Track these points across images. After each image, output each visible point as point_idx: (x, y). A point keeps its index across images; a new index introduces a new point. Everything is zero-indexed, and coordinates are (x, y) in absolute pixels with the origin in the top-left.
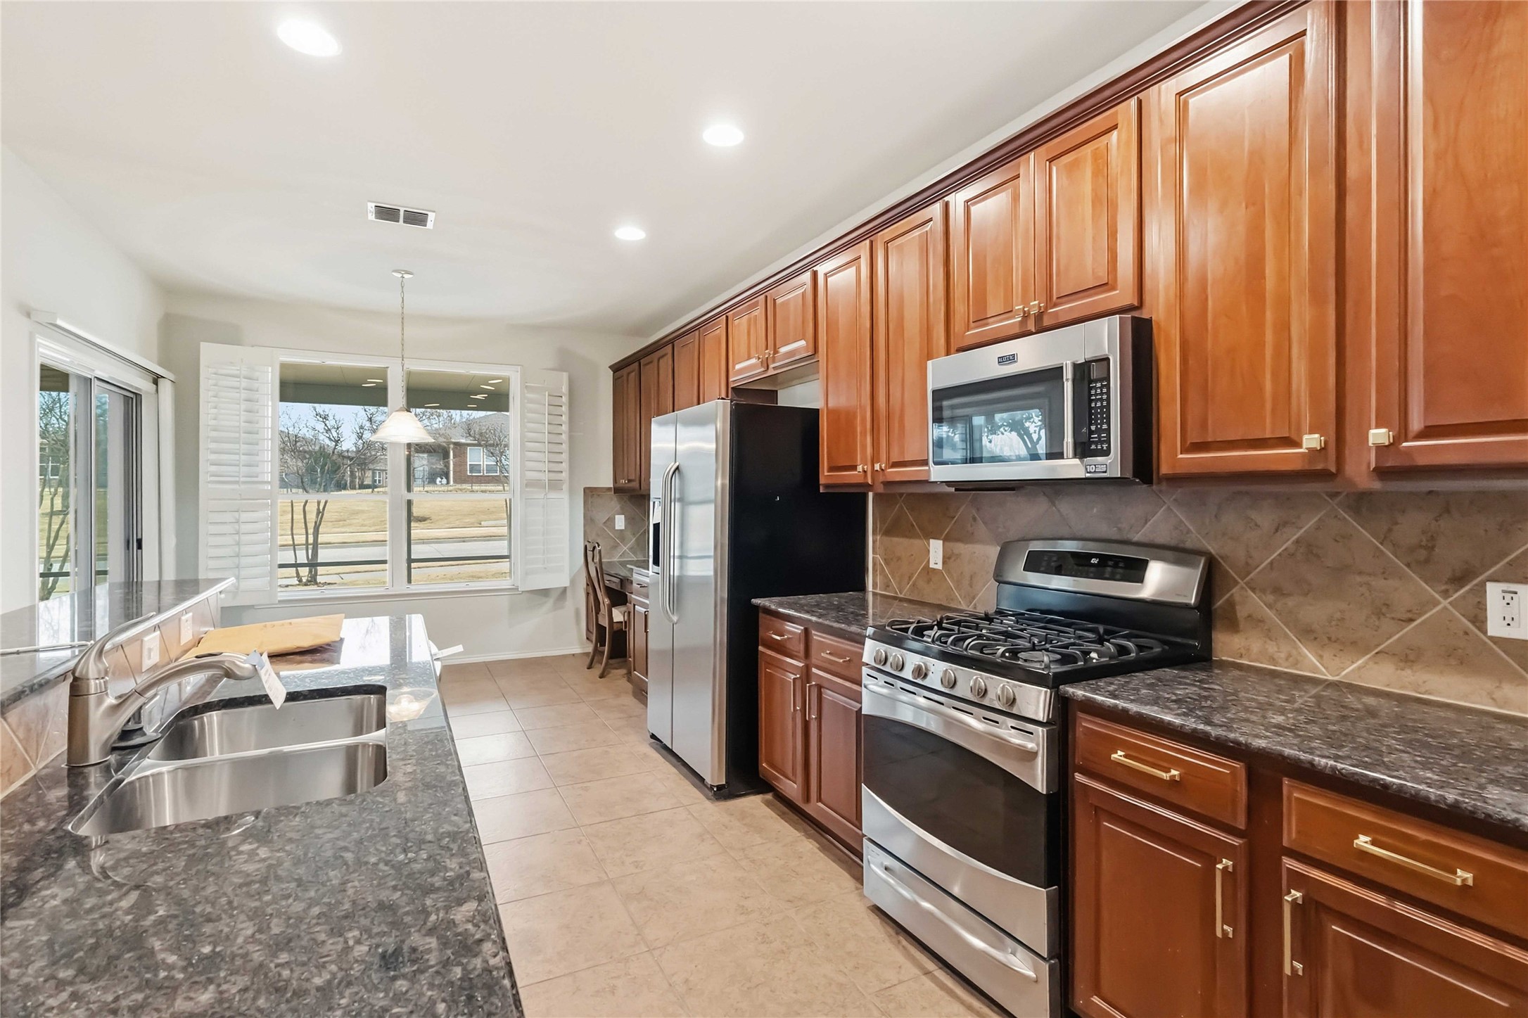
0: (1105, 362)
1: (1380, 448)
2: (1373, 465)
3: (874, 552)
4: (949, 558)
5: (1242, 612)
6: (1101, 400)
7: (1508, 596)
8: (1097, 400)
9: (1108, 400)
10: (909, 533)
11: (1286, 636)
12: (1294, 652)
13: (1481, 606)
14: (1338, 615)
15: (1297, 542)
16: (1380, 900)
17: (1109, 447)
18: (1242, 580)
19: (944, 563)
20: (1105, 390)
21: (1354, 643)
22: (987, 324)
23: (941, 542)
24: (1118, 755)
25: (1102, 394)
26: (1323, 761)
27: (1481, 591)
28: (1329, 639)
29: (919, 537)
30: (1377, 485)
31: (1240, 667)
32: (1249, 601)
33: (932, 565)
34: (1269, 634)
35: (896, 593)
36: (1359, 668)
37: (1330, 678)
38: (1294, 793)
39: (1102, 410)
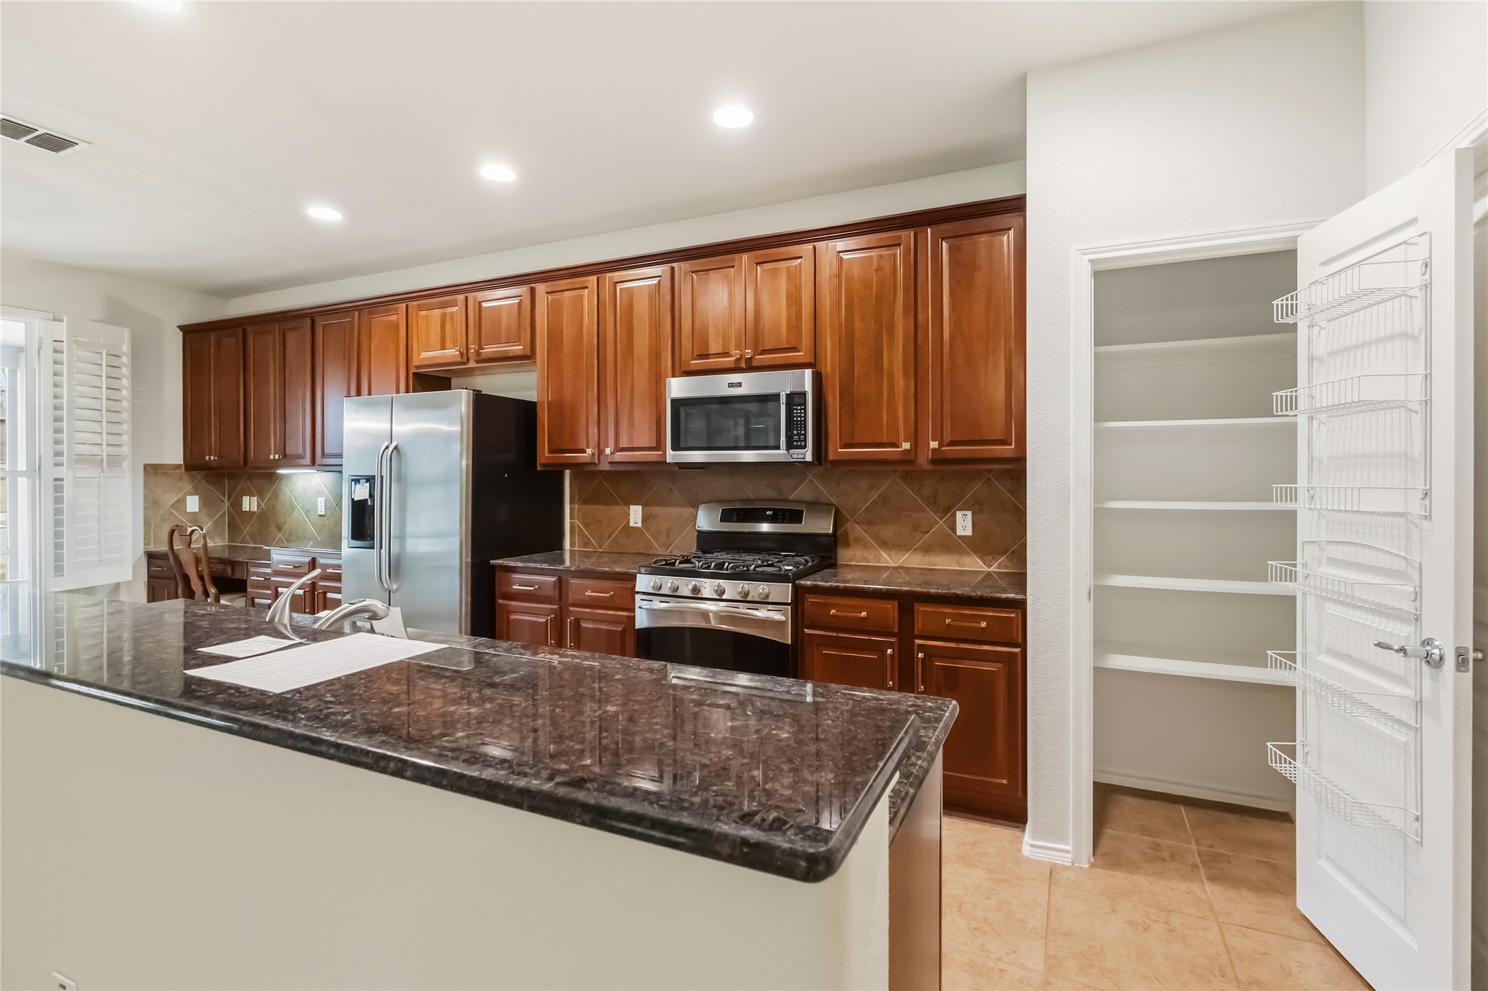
0: (803, 396)
1: (934, 450)
2: (930, 457)
3: (572, 517)
4: (648, 518)
5: (851, 537)
6: (801, 417)
7: (964, 517)
8: (797, 417)
9: (805, 417)
10: (610, 501)
11: (874, 547)
12: (878, 554)
13: (955, 522)
14: (898, 533)
15: (879, 496)
16: (953, 645)
17: (805, 444)
18: (852, 518)
19: (643, 521)
20: (803, 411)
21: (904, 546)
22: (708, 358)
23: (641, 507)
24: (833, 611)
25: (801, 413)
26: (933, 591)
27: (954, 515)
28: (894, 545)
29: (619, 504)
30: (930, 467)
31: (851, 566)
32: (856, 530)
33: (632, 524)
34: (866, 546)
35: (595, 548)
36: (907, 558)
37: (894, 565)
38: (921, 609)
39: (801, 423)
